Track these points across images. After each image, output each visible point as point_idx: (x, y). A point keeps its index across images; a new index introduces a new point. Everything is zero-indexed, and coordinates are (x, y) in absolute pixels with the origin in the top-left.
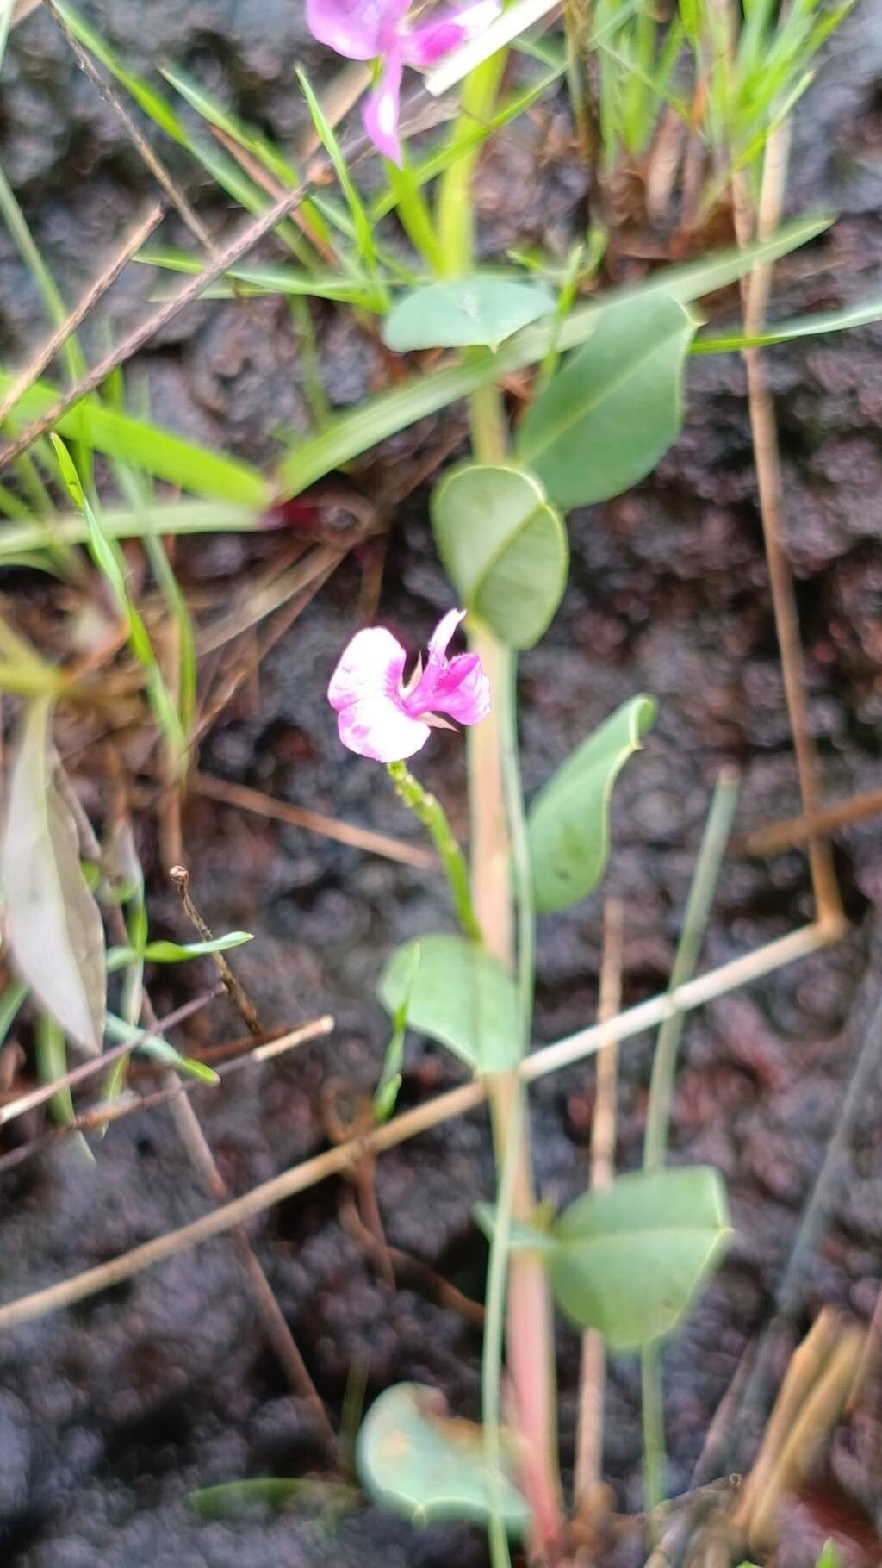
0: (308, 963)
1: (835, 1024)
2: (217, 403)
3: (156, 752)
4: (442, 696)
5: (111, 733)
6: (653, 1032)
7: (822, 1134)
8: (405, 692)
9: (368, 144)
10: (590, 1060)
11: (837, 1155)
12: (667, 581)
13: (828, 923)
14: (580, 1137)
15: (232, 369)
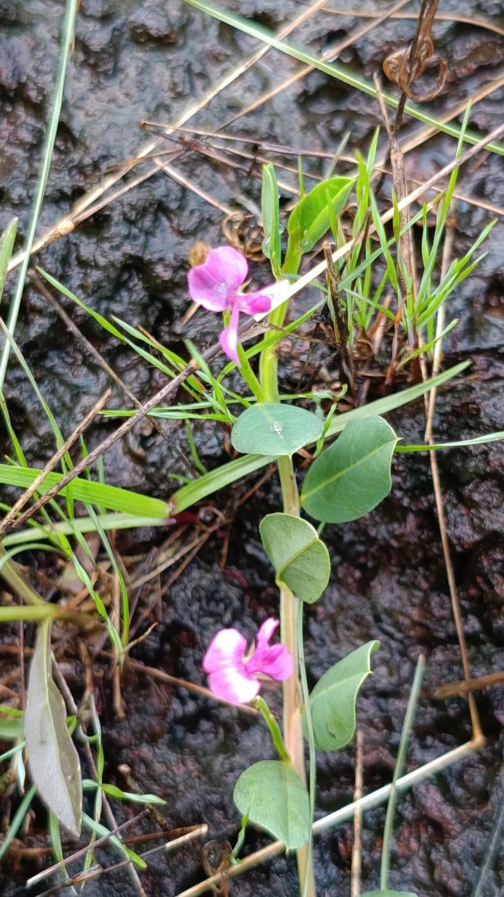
0: (191, 765)
1: (484, 796)
2: (140, 451)
3: (108, 645)
4: (266, 665)
5: (83, 634)
6: (384, 804)
7: (478, 860)
8: (246, 660)
9: (220, 348)
10: (350, 821)
11: (486, 872)
12: (386, 548)
13: (479, 739)
14: (344, 864)
15: (147, 433)
